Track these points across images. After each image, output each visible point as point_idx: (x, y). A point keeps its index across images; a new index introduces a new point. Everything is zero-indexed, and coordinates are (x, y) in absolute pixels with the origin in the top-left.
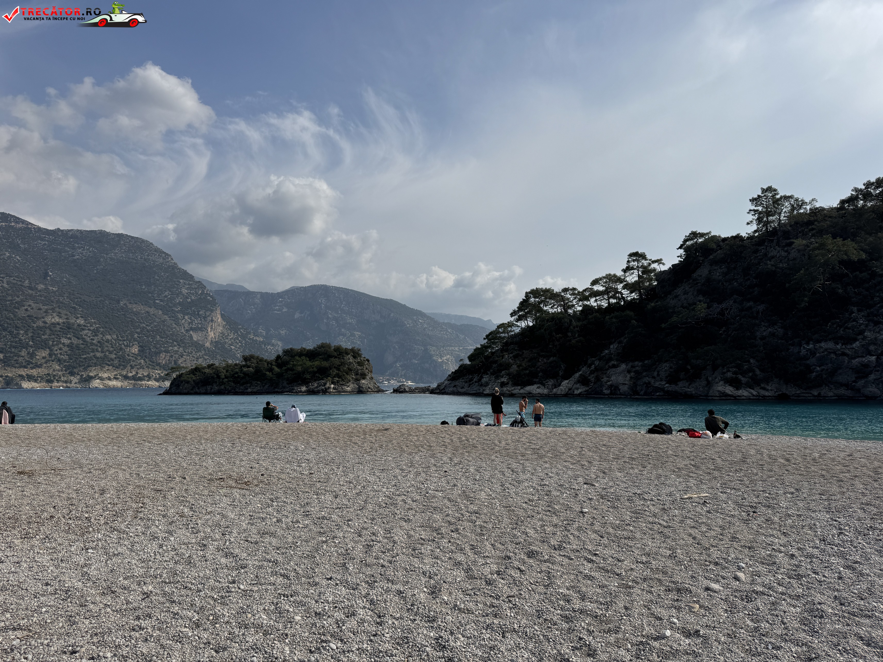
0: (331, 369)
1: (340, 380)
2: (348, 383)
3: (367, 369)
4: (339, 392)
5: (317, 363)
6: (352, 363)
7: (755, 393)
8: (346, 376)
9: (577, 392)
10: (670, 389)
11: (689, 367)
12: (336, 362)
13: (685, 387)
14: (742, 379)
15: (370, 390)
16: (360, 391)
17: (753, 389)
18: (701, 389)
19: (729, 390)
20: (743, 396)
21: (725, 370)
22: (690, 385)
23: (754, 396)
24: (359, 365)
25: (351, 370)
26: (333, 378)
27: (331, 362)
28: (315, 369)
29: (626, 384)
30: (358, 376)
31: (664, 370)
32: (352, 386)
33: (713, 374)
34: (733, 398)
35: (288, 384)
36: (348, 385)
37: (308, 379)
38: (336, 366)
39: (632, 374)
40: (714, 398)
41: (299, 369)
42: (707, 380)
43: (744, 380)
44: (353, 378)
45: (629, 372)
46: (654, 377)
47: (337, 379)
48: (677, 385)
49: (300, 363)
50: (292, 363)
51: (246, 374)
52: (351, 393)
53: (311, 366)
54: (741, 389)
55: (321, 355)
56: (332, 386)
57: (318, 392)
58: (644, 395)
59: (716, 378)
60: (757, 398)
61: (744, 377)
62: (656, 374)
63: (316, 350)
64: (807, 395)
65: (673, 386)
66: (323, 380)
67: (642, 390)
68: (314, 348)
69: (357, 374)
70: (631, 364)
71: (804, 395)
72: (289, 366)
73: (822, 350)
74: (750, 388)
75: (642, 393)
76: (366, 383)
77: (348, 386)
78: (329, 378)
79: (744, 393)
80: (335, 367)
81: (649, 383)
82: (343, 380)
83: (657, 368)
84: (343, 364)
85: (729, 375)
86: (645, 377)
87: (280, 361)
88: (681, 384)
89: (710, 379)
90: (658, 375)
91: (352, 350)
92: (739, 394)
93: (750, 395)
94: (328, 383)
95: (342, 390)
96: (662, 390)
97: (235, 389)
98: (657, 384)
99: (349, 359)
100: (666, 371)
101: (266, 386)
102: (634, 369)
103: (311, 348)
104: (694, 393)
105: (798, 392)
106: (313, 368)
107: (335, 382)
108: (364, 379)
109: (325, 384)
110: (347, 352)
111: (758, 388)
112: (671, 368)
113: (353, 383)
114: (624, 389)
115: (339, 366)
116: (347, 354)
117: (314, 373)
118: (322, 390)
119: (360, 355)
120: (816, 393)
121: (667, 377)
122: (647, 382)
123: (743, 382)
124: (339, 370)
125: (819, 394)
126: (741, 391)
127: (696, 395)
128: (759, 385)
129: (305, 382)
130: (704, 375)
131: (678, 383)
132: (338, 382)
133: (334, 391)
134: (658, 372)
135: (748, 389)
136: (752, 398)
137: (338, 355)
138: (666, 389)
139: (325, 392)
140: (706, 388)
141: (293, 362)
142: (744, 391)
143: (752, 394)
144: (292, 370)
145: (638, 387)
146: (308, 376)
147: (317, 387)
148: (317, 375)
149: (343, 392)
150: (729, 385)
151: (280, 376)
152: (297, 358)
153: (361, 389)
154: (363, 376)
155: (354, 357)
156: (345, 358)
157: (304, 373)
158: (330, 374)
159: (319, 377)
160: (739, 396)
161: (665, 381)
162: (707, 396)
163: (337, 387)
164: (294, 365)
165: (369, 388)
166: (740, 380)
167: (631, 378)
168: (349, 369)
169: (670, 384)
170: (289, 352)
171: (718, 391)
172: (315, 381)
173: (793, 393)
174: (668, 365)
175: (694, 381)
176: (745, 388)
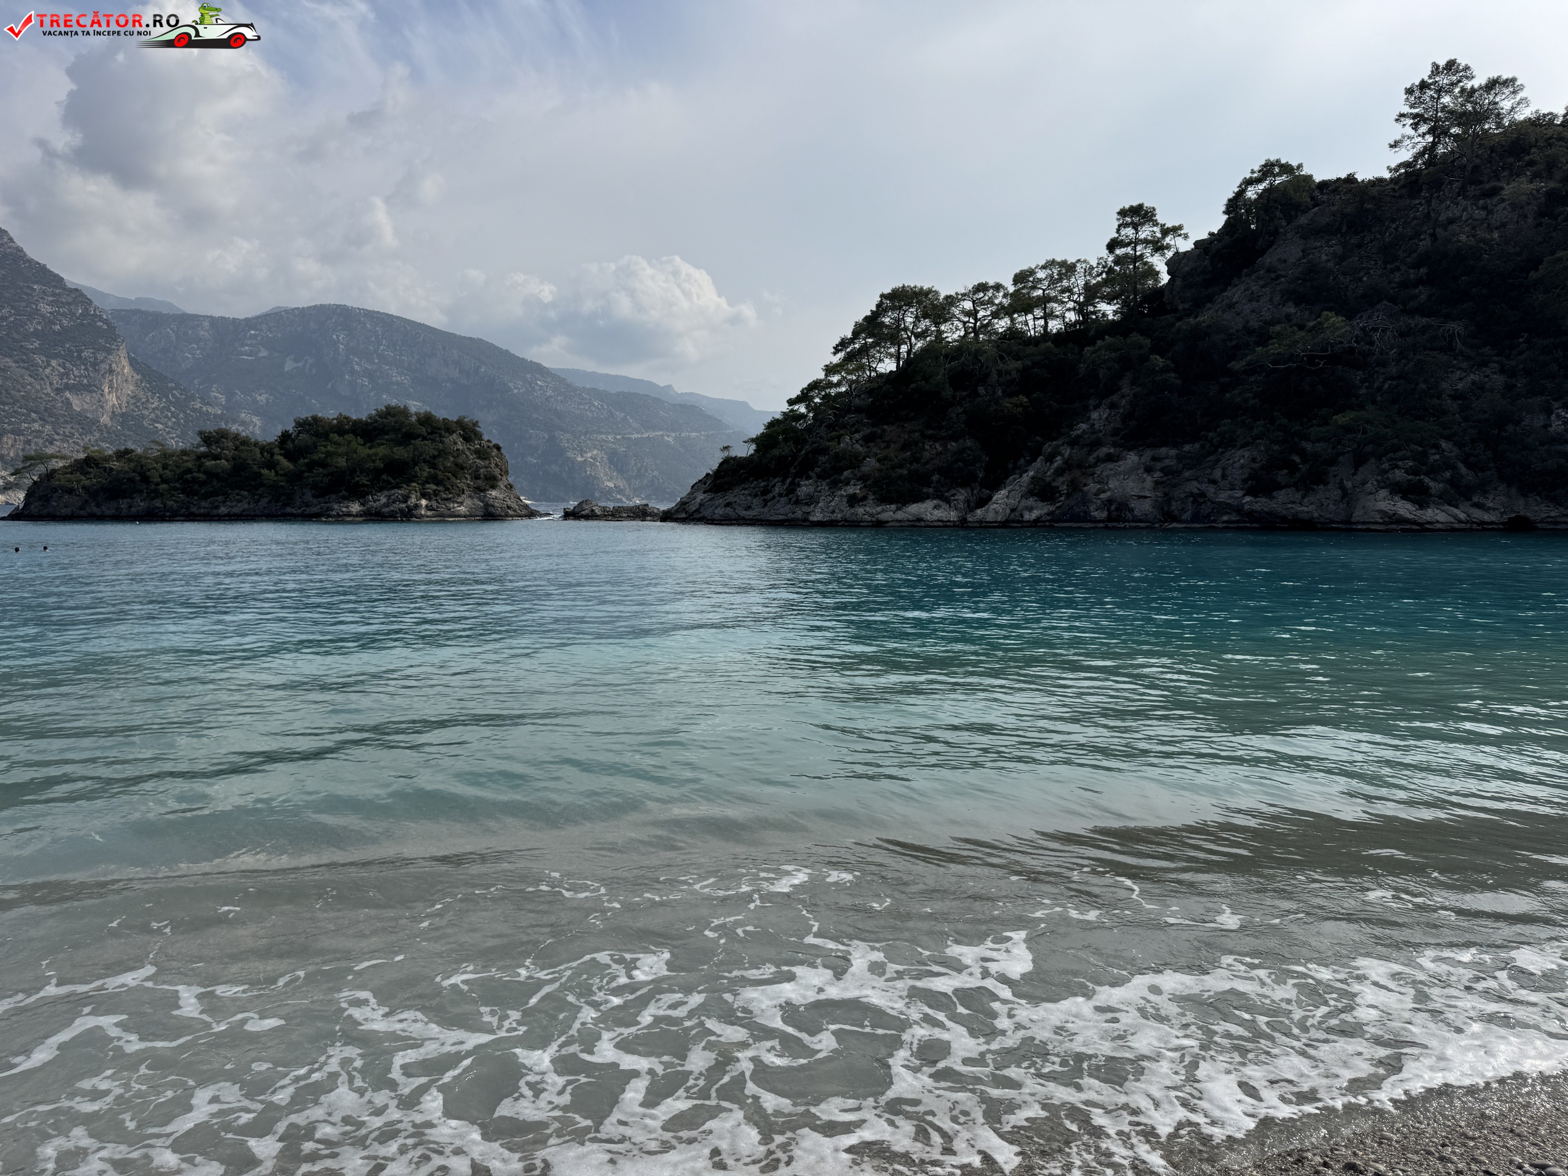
0: (415, 464)
1: (441, 488)
2: (459, 495)
3: (497, 465)
4: (442, 515)
5: (382, 451)
6: (463, 452)
7: (1462, 516)
8: (453, 479)
9: (1027, 516)
10: (1257, 507)
11: (1297, 459)
12: (428, 448)
13: (1294, 503)
14: (1432, 484)
15: (511, 512)
16: (490, 515)
17: (1457, 507)
18: (1332, 507)
19: (1405, 509)
20: (1438, 522)
21: (1386, 466)
22: (1303, 497)
23: (1460, 521)
24: (479, 458)
25: (462, 468)
26: (423, 484)
27: (416, 449)
28: (380, 465)
29: (1146, 497)
30: (479, 482)
31: (1237, 465)
32: (468, 502)
33: (1354, 474)
34: (1415, 527)
35: (314, 496)
36: (460, 500)
37: (364, 485)
38: (428, 458)
39: (1157, 475)
40: (1373, 526)
41: (342, 462)
42: (1342, 487)
43: (1435, 486)
44: (468, 486)
45: (1149, 470)
46: (1214, 482)
47: (434, 487)
48: (1272, 498)
49: (342, 450)
50: (323, 449)
51: (211, 475)
52: (469, 518)
53: (369, 456)
54: (1428, 507)
55: (387, 434)
56: (424, 502)
57: (390, 516)
58: (1192, 521)
59: (1364, 483)
60: (1469, 526)
61: (1434, 480)
62: (1217, 474)
63: (376, 421)
65: (1263, 500)
66: (400, 488)
67: (1183, 510)
68: (370, 417)
69: (477, 477)
70: (1148, 454)
72: (315, 457)
74: (1450, 505)
75: (1187, 516)
76: (501, 496)
77: (461, 503)
78: (414, 484)
79: (1436, 515)
80: (424, 461)
81: (1203, 495)
82: (447, 489)
83: (1219, 460)
84: (443, 453)
85: (1399, 475)
86: (1188, 480)
87: (290, 445)
88: (1281, 496)
89: (1348, 484)
90: (1224, 476)
91: (460, 423)
92: (1429, 519)
93: (1452, 520)
94: (413, 496)
95: (446, 512)
96: (1239, 510)
97: (188, 508)
98: (1223, 497)
99: (455, 443)
100: (1242, 467)
101: (264, 502)
102: (1159, 465)
103: (364, 417)
104: (1316, 515)
106: (374, 461)
107: (429, 494)
108: (493, 487)
109: (406, 499)
110: (447, 427)
111: (1467, 504)
112: (1254, 460)
113: (470, 497)
114: (1144, 508)
115: (434, 457)
116: (450, 431)
117: (378, 472)
118: (401, 510)
119: (479, 436)
121: (1245, 481)
122: (1196, 491)
123: (1433, 491)
124: (433, 466)
126: (1430, 511)
127: (1322, 520)
128: (1469, 499)
129: (357, 493)
130: (1335, 476)
131: (1275, 494)
132: (436, 493)
133: (429, 513)
134: (1224, 469)
135: (1447, 507)
136: (1456, 526)
137: (429, 434)
138: (1247, 507)
139: (408, 516)
140: (1341, 506)
141: (325, 446)
142: (1438, 511)
143: (1455, 517)
144: (323, 464)
145: (1174, 503)
146: (364, 480)
147: (386, 505)
148: (384, 477)
149: (451, 516)
150: (1403, 498)
151: (295, 478)
152: (335, 437)
153: (491, 509)
154: (492, 481)
155: (467, 439)
156: (446, 440)
157: (353, 472)
158: (416, 476)
159: (390, 483)
160: (1429, 523)
161: (1241, 489)
162: (1348, 522)
163: (434, 504)
164: (329, 454)
165: (509, 507)
166: (1429, 488)
167: (1157, 483)
168: (456, 465)
169: (1255, 496)
170: (309, 425)
171: (1380, 511)
172: (381, 490)
173: (1544, 517)
174: (1247, 454)
175: (1313, 490)
176: (1440, 504)
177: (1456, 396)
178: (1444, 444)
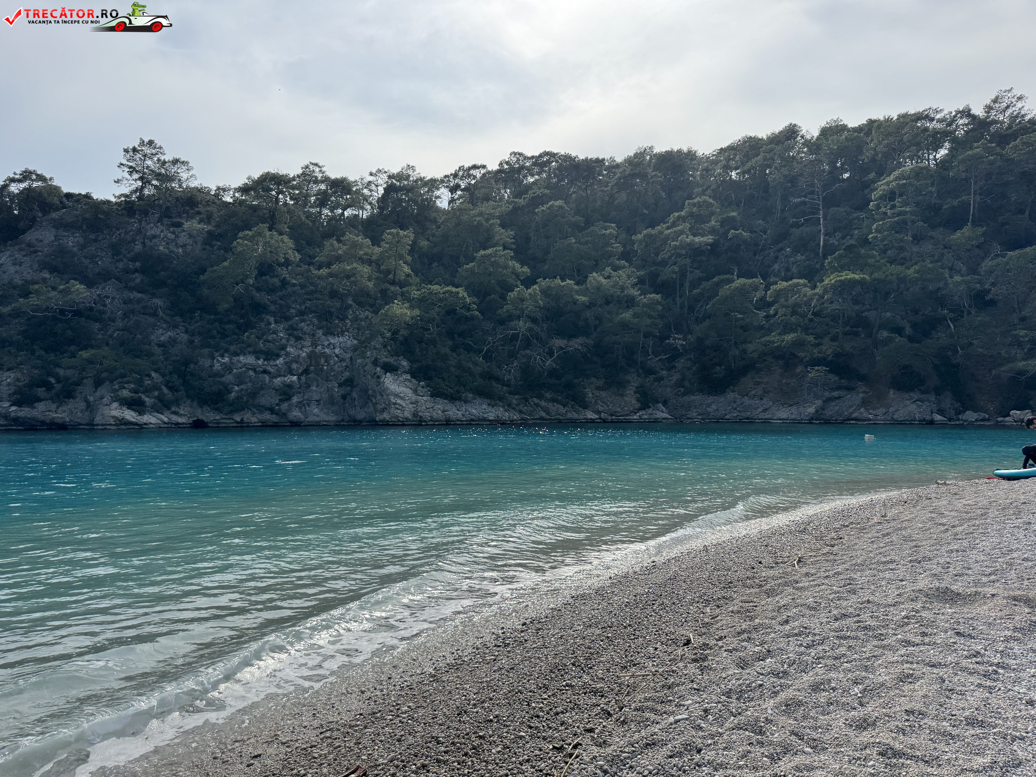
7: (166, 420)
10: (21, 414)
11: (52, 380)
13: (49, 411)
14: (147, 399)
17: (162, 414)
18: (79, 414)
19: (129, 415)
20: (151, 423)
21: (117, 387)
22: (58, 407)
23: (165, 423)
31: (5, 383)
33: (95, 392)
34: (136, 427)
40: (108, 427)
42: (87, 401)
43: (148, 401)
48: (33, 408)
54: (145, 414)
59: (102, 398)
60: (170, 425)
61: (148, 397)
64: (228, 421)
65: (26, 409)
71: (225, 421)
73: (240, 365)
74: (158, 413)
79: (150, 419)
85: (125, 393)
88: (41, 406)
89: (91, 399)
92: (145, 421)
93: (160, 422)
96: (6, 417)
100: (9, 384)
104: (67, 420)
105: (218, 418)
111: (168, 412)
112: (18, 380)
120: (238, 419)
121: (11, 395)
123: (148, 404)
125: (242, 420)
126: (146, 416)
127: (72, 423)
128: (169, 409)
130: (81, 393)
131: (36, 404)
135: (156, 414)
136: (162, 426)
138: (13, 414)
140: (86, 413)
142: (151, 417)
143: (162, 420)
150: (128, 408)
160: (145, 424)
161: (8, 401)
162: (91, 424)
166: (145, 402)
169: (20, 407)
171: (113, 417)
173: (212, 419)
174: (12, 375)
175: (65, 402)
176: (151, 412)
177: (161, 345)
178: (153, 374)
